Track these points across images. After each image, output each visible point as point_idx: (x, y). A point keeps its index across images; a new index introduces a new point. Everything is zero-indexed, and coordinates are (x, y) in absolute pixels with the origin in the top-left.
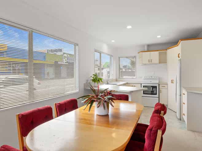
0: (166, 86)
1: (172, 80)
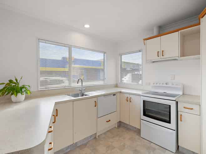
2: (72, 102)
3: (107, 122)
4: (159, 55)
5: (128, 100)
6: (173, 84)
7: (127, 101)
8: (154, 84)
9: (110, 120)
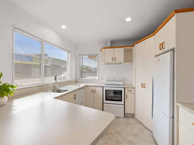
0: (133, 90)
1: (143, 84)
4: (113, 60)
6: (118, 78)
7: (92, 92)
8: (107, 78)
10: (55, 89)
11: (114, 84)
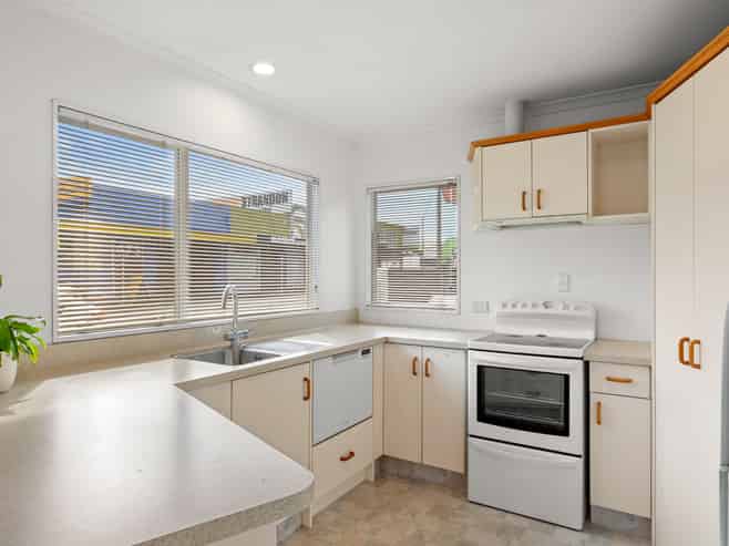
0: (638, 376)
1: (687, 340)
2: (229, 385)
3: (342, 459)
4: (527, 206)
5: (420, 368)
6: (566, 307)
7: (415, 374)
8: (504, 306)
9: (352, 454)
10: (231, 347)
11: (541, 340)
